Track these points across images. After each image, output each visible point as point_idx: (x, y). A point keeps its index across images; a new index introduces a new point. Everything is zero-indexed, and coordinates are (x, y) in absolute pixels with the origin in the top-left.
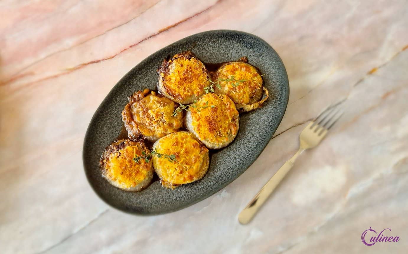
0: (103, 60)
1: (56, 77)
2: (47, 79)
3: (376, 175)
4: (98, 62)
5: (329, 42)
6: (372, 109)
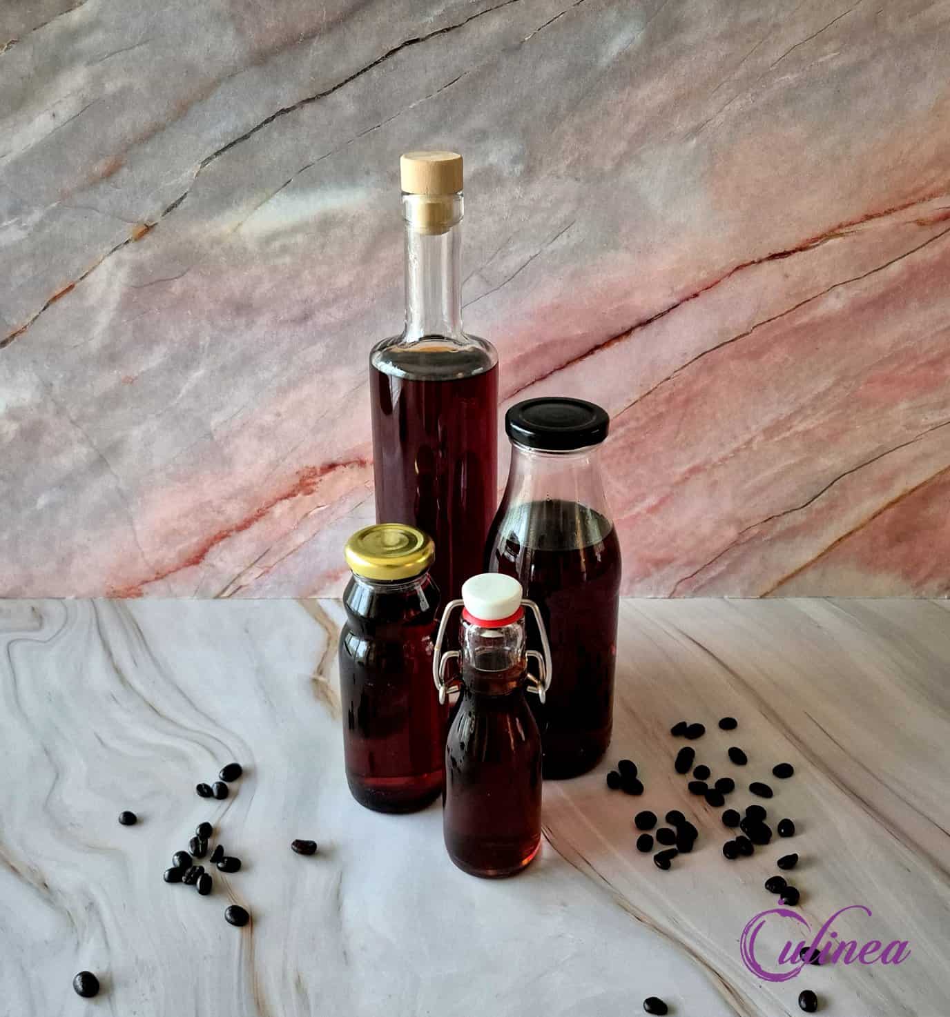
2: (889, 212)
5: (243, 308)
6: (144, 138)
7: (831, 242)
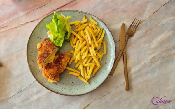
0: (35, 20)
1: (16, 27)
2: (13, 28)
3: (143, 63)
4: (33, 21)
5: (124, 11)
6: (141, 37)
7: (23, 24)
